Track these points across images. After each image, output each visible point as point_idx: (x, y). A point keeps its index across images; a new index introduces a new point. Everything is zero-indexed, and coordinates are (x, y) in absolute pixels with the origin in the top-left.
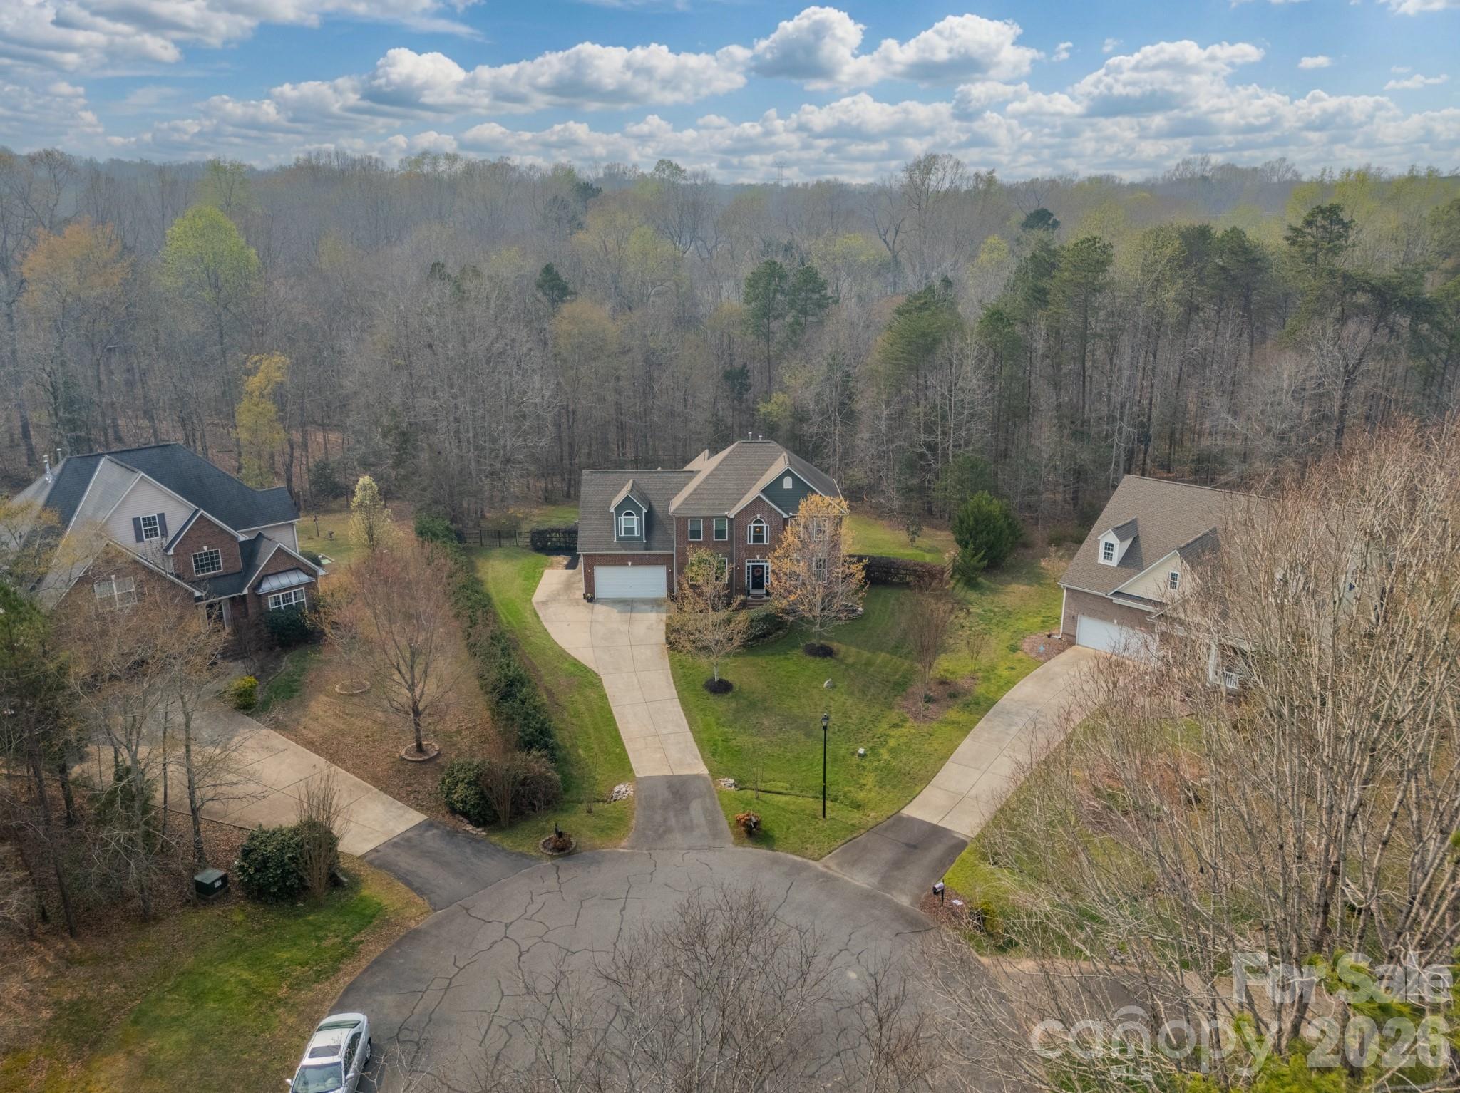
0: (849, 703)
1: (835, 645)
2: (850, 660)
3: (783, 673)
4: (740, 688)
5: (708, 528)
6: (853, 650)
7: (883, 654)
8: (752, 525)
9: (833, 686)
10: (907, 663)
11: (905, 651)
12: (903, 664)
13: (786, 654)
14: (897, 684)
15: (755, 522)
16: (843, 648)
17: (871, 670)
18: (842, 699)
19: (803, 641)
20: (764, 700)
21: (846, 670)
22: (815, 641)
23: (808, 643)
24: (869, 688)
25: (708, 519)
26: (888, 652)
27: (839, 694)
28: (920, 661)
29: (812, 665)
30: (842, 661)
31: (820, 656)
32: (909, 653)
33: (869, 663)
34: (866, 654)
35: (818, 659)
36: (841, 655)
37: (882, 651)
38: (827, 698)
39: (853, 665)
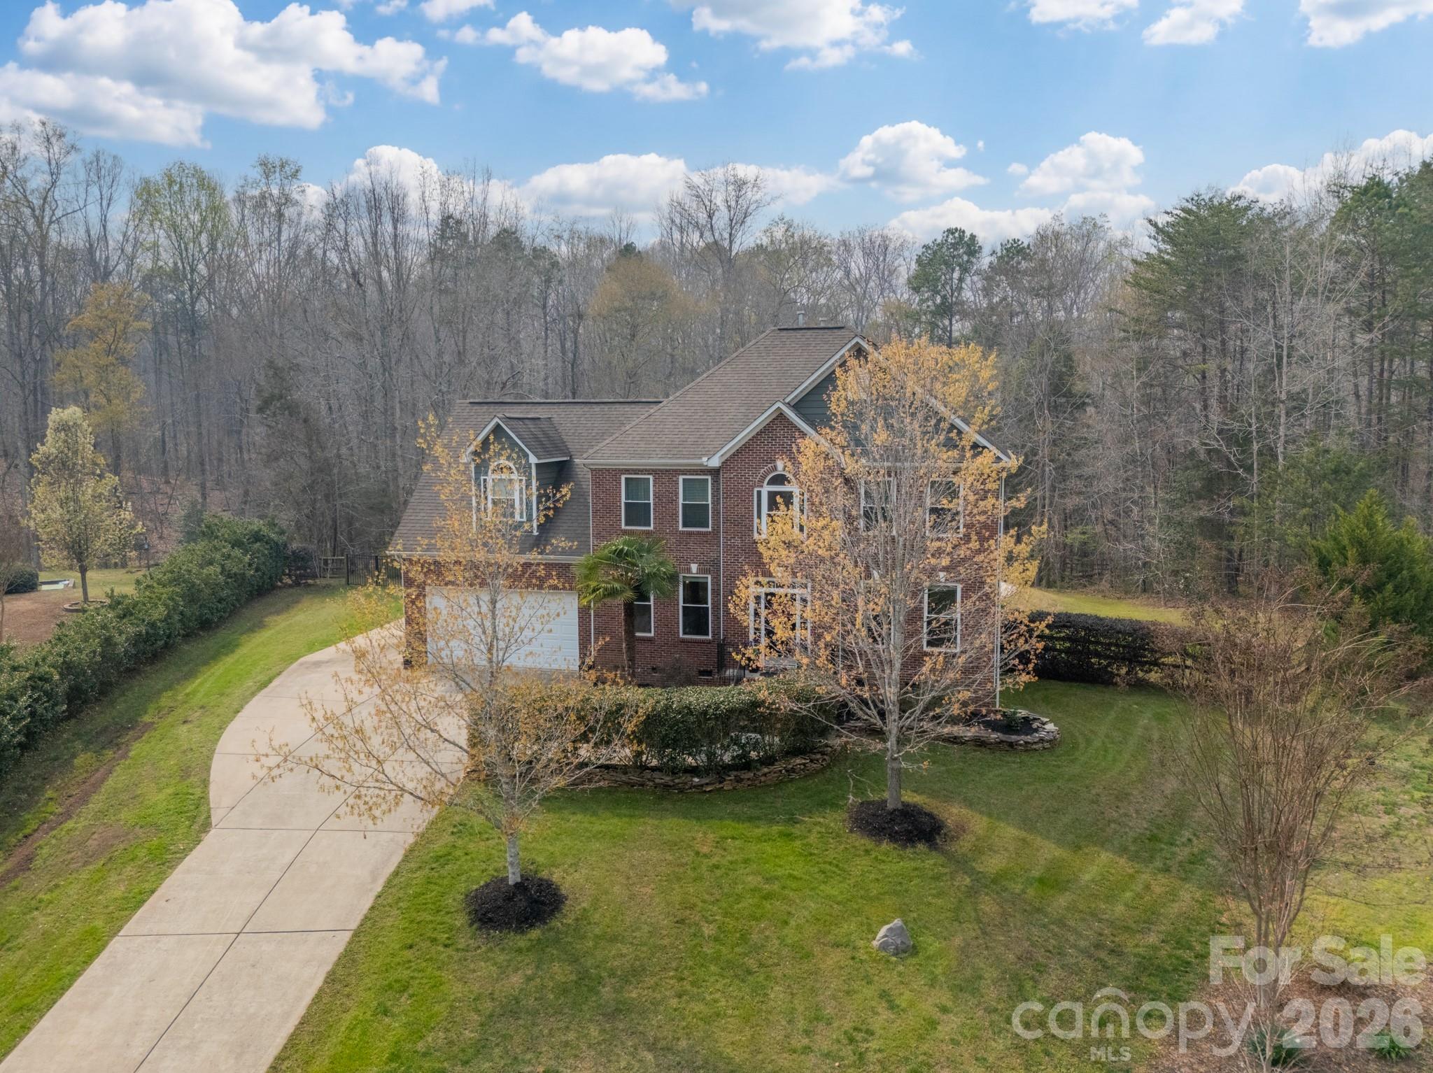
0: (950, 1025)
1: (952, 813)
2: (992, 864)
3: (752, 881)
4: (584, 917)
5: (666, 499)
6: (1009, 832)
7: (1105, 856)
8: (766, 489)
9: (906, 949)
10: (1188, 895)
11: (1183, 853)
12: (1173, 895)
13: (792, 821)
14: (1147, 965)
15: (774, 481)
16: (979, 824)
17: (1062, 901)
18: (927, 1007)
19: (859, 790)
20: (635, 973)
21: (972, 892)
22: (891, 796)
23: (872, 796)
24: (1041, 969)
25: (666, 475)
26: (1123, 850)
27: (920, 982)
28: (1241, 893)
29: (860, 865)
30: (962, 864)
31: (893, 837)
32: (1195, 860)
33: (1053, 881)
34: (1048, 851)
35: (886, 846)
36: (963, 846)
37: (1103, 843)
38: (869, 992)
39: (997, 881)
